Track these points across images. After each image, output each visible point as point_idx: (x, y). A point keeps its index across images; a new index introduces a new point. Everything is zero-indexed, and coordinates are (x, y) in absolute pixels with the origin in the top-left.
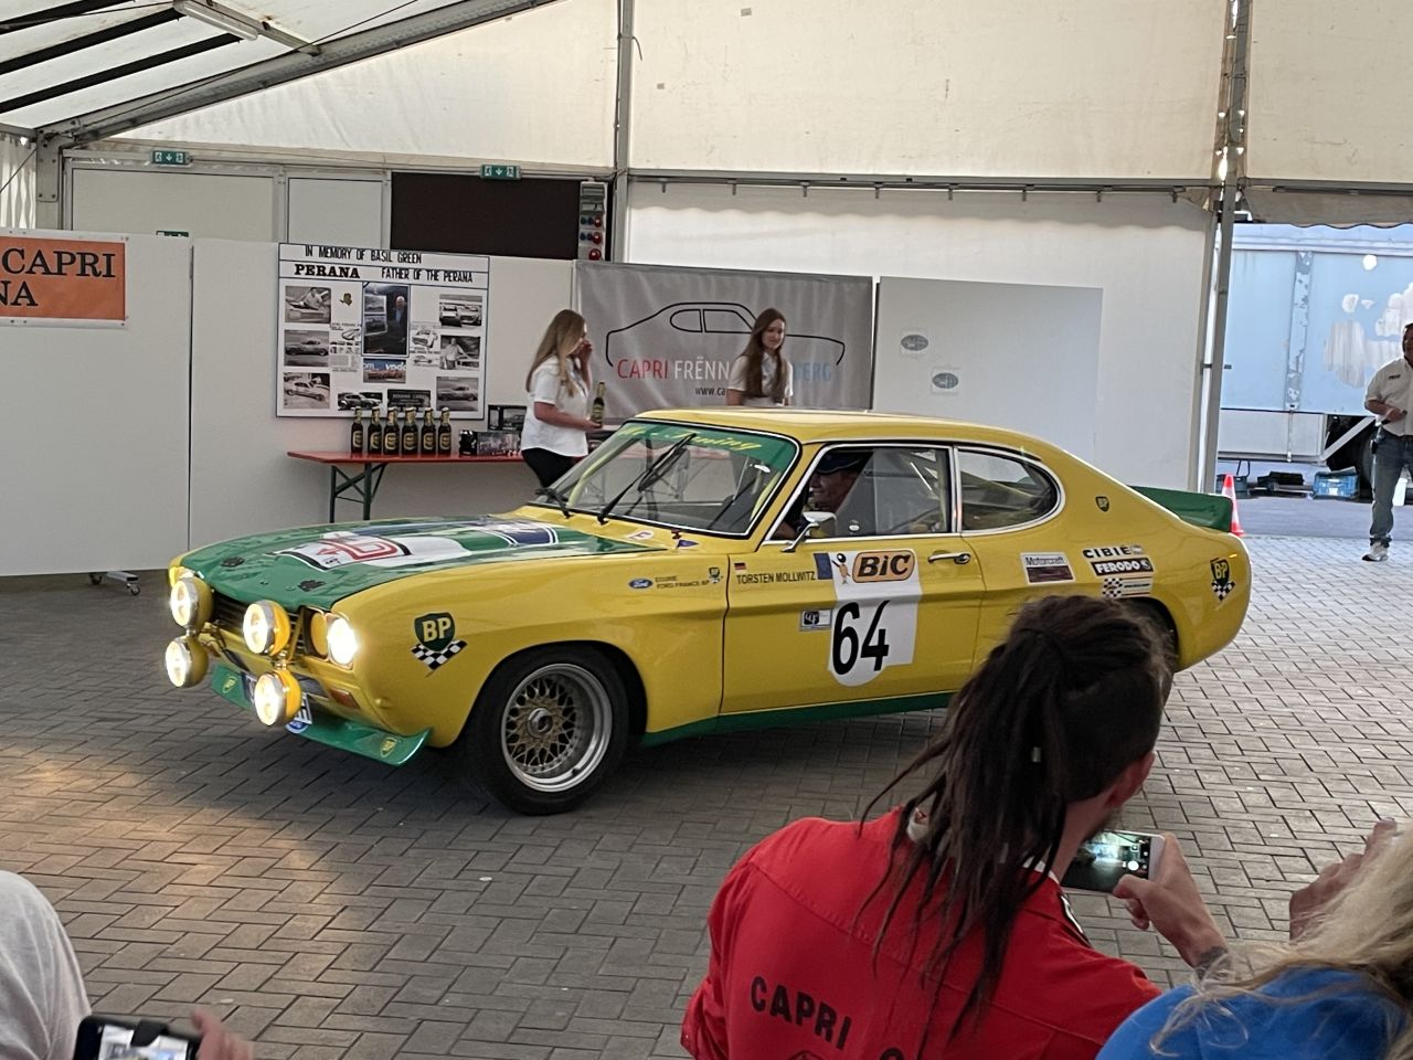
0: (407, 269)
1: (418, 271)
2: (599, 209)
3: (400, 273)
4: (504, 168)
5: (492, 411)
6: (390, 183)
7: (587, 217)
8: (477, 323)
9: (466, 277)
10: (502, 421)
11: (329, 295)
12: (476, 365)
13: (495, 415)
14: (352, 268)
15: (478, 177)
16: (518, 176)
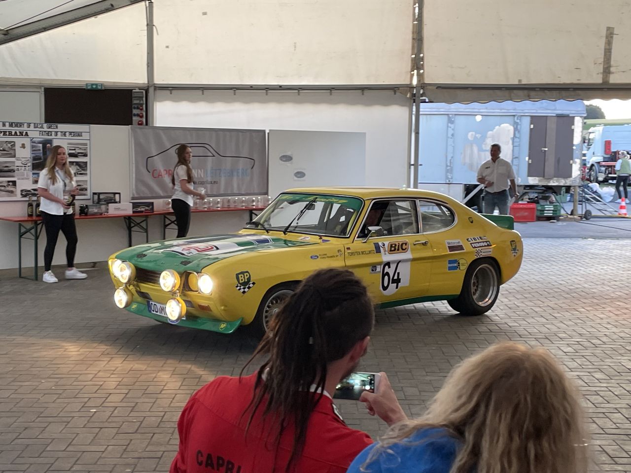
0: (51, 132)
1: (56, 133)
2: (141, 102)
3: (49, 133)
4: (96, 85)
5: (95, 195)
6: (43, 93)
7: (136, 106)
8: (85, 155)
9: (79, 134)
10: (99, 200)
11: (14, 145)
12: (86, 174)
13: (96, 197)
14: (25, 132)
15: (85, 89)
16: (103, 88)
